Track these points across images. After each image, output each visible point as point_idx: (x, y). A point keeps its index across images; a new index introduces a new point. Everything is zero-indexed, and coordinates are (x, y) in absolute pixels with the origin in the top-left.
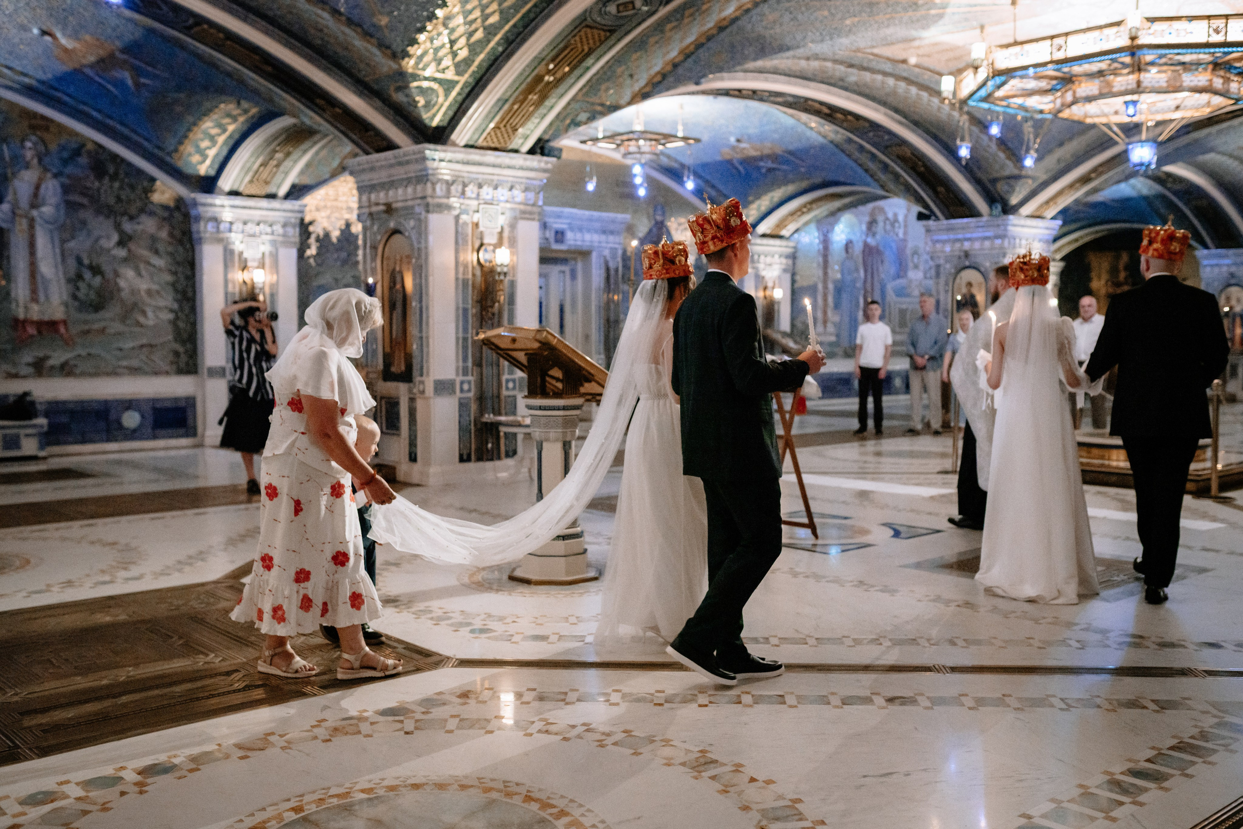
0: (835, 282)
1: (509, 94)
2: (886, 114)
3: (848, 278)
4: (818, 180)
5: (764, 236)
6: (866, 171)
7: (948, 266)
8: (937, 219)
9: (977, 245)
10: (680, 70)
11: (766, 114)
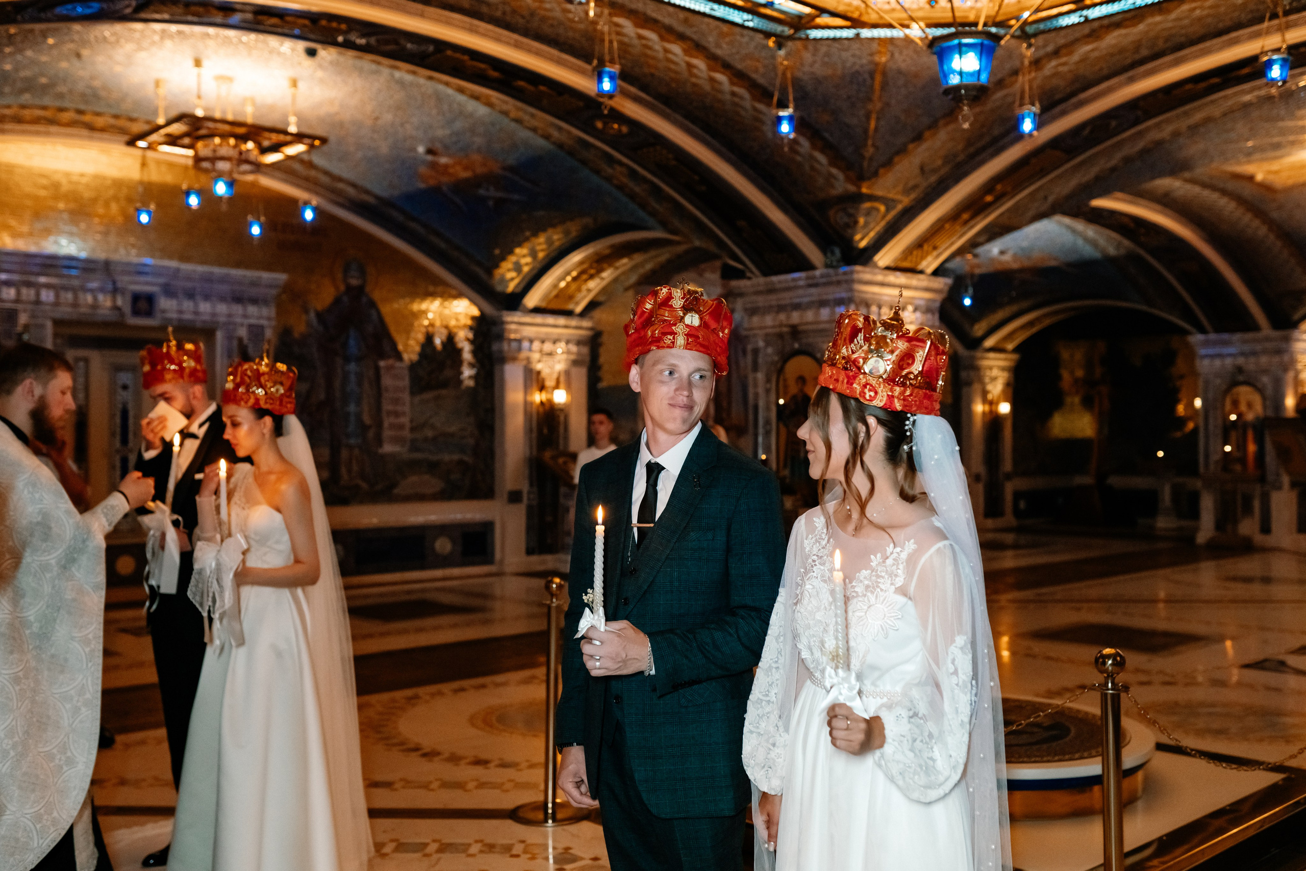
5: (537, 310)
7: (770, 350)
9: (810, 315)
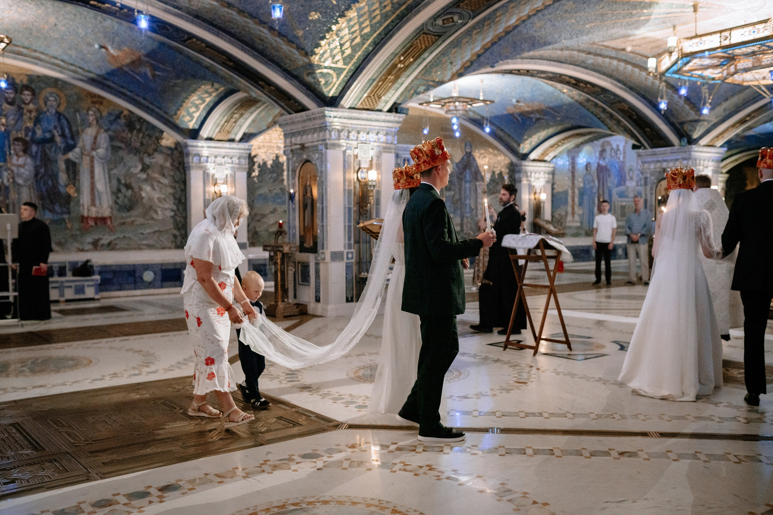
0: (580, 189)
1: (376, 76)
2: (612, 83)
3: (588, 186)
4: (568, 125)
5: (534, 160)
6: (599, 119)
7: (652, 178)
8: (645, 148)
9: (671, 164)
10: (482, 59)
11: (534, 85)
